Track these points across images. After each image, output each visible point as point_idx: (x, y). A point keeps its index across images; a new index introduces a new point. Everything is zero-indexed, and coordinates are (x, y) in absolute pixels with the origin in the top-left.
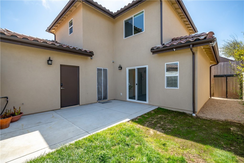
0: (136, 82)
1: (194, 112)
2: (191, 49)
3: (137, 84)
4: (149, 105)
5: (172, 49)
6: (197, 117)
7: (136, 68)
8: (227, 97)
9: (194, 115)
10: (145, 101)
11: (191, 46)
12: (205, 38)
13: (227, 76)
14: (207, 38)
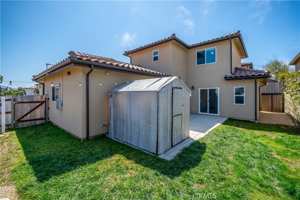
0: (208, 100)
1: (256, 120)
2: (255, 80)
3: (209, 101)
4: (220, 116)
5: (242, 79)
6: (259, 123)
7: (208, 89)
8: (272, 111)
9: (256, 122)
10: (217, 113)
11: (256, 78)
12: (265, 75)
13: (272, 94)
14: (266, 75)
